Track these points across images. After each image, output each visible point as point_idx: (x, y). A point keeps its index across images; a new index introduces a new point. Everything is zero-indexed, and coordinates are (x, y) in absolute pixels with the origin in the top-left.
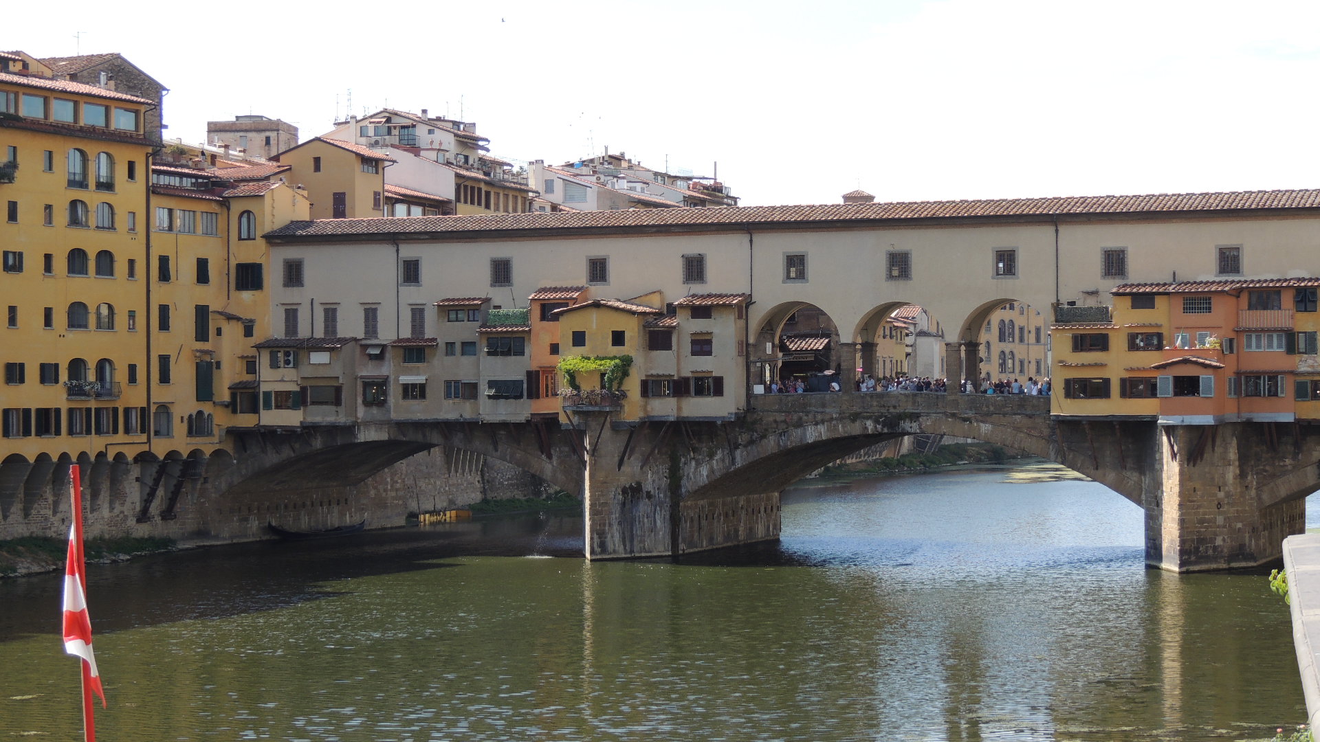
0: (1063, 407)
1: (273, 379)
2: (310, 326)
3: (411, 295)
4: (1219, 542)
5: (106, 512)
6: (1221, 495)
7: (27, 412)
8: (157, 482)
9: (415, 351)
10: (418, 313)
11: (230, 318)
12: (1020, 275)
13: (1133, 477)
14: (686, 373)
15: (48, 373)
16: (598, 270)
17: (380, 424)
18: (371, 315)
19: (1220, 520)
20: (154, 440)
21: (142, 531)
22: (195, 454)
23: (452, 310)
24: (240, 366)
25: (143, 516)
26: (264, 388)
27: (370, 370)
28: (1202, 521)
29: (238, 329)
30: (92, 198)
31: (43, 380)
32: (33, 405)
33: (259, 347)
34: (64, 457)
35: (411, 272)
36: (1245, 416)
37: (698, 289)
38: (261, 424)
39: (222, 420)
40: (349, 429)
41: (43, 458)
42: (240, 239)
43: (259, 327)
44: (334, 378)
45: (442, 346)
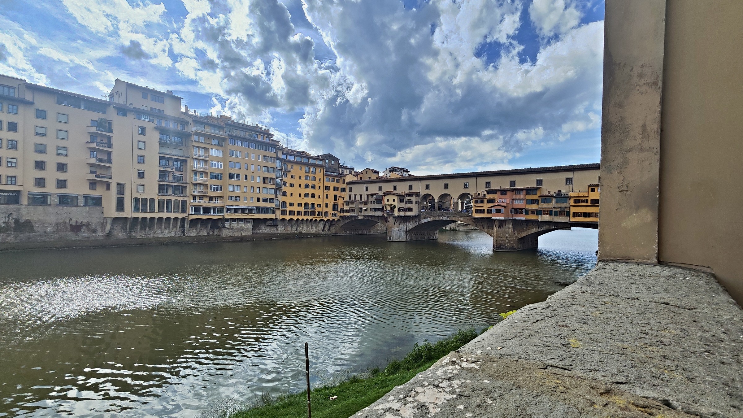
0: (475, 215)
1: (346, 208)
2: (353, 199)
3: (367, 193)
4: (506, 245)
5: (315, 229)
6: (507, 235)
7: (294, 211)
8: (325, 224)
9: (366, 203)
10: (368, 196)
11: (340, 197)
12: (469, 188)
13: (491, 230)
14: (406, 207)
15: (300, 205)
16: (395, 188)
17: (362, 215)
18: (361, 196)
19: (507, 241)
20: (324, 217)
21: (323, 233)
22: (334, 220)
23: (372, 195)
24: (342, 205)
25: (323, 230)
27: (360, 206)
28: (502, 241)
29: (342, 198)
30: (311, 175)
31: (298, 206)
32: (296, 210)
33: (344, 202)
34: (303, 219)
35: (367, 189)
36: (514, 218)
37: (410, 191)
38: (344, 215)
39: (339, 214)
40: (357, 216)
41: (298, 219)
42: (343, 183)
43: (345, 199)
44: (354, 207)
45: (370, 202)
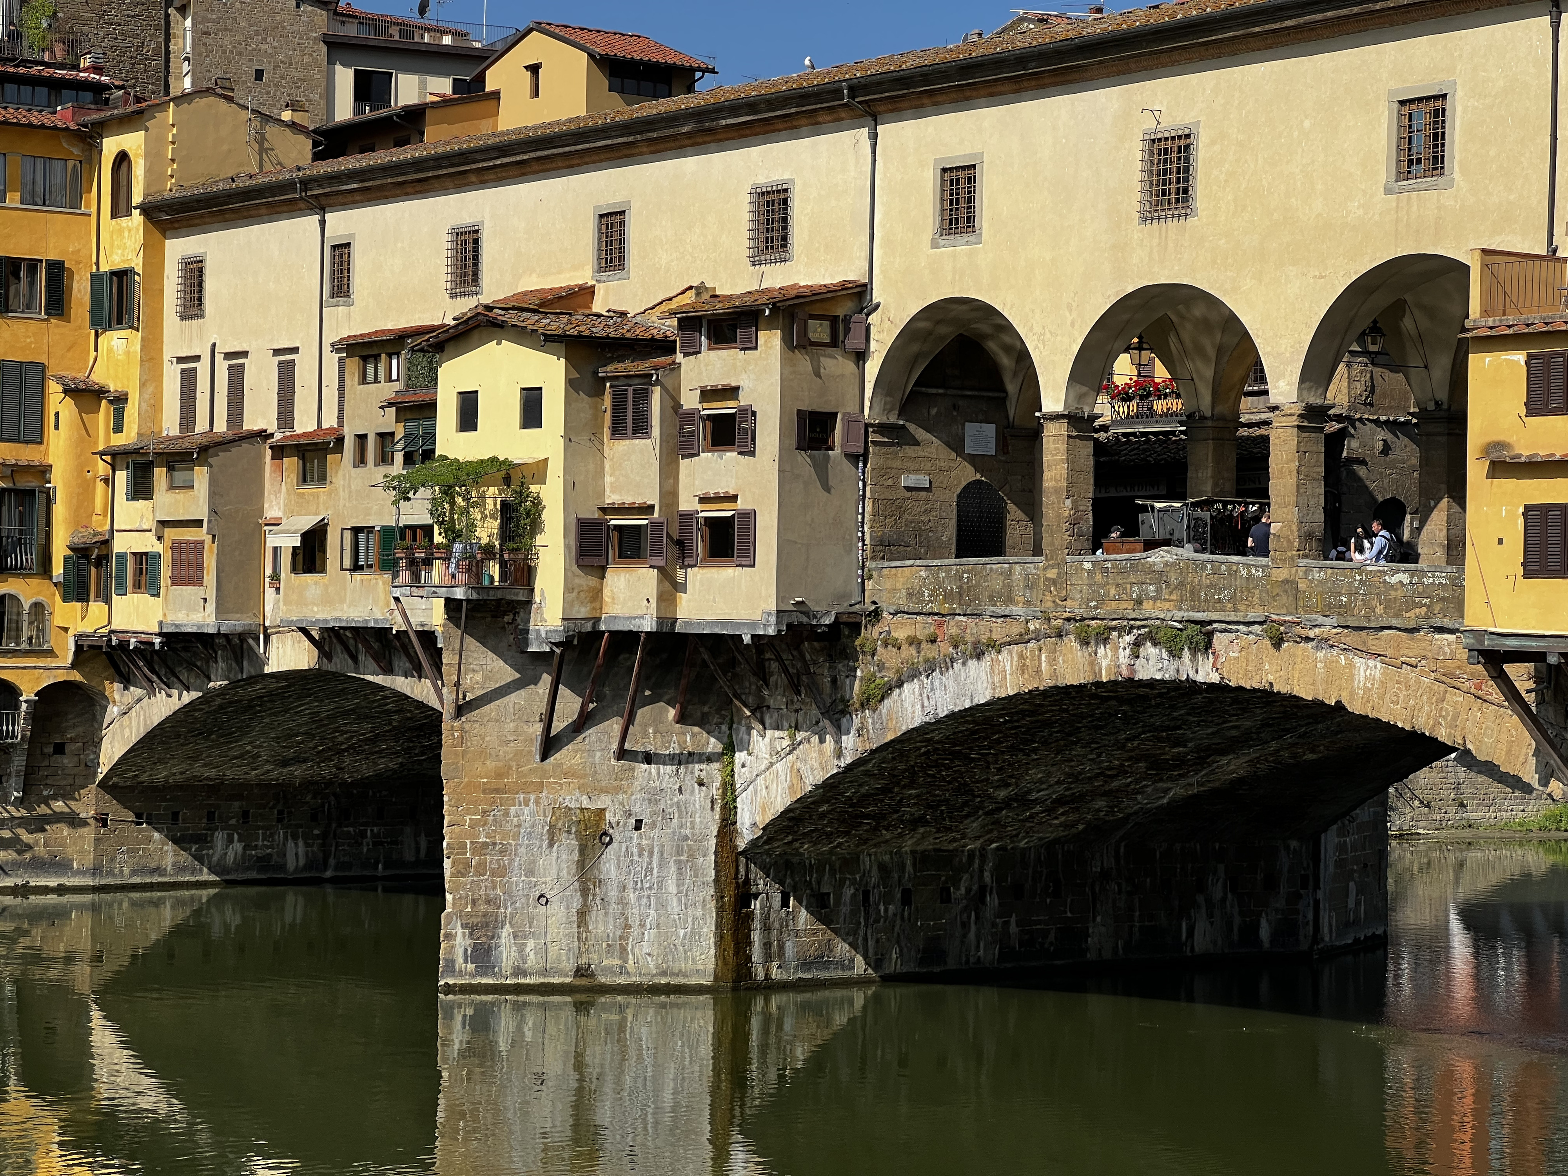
0: (1496, 606)
1: (127, 526)
2: (210, 410)
3: (338, 319)
10: (341, 371)
11: (77, 389)
12: (1457, 175)
14: (687, 503)
18: (287, 374)
23: (368, 356)
26: (121, 545)
29: (102, 414)
35: (343, 272)
37: (777, 273)
38: (114, 627)
39: (65, 618)
40: (248, 643)
42: (114, 215)
43: (132, 411)
44: (198, 523)
45: (349, 444)
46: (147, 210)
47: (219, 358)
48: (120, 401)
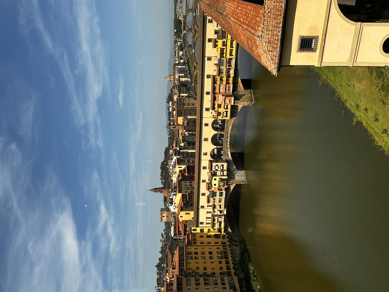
3: (206, 207)
7: (226, 266)
8: (233, 244)
9: (214, 207)
10: (208, 206)
14: (220, 170)
15: (220, 262)
16: (204, 181)
17: (224, 211)
18: (208, 212)
20: (227, 245)
22: (228, 238)
23: (209, 201)
25: (237, 246)
26: (218, 228)
30: (194, 255)
31: (222, 263)
32: (225, 265)
34: (232, 260)
35: (203, 207)
37: (207, 167)
38: (223, 228)
40: (225, 215)
42: (196, 231)
43: (210, 228)
44: (218, 218)
45: (214, 203)
46: (196, 228)
47: (207, 220)
48: (209, 229)
